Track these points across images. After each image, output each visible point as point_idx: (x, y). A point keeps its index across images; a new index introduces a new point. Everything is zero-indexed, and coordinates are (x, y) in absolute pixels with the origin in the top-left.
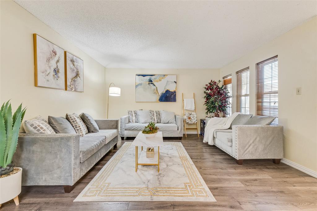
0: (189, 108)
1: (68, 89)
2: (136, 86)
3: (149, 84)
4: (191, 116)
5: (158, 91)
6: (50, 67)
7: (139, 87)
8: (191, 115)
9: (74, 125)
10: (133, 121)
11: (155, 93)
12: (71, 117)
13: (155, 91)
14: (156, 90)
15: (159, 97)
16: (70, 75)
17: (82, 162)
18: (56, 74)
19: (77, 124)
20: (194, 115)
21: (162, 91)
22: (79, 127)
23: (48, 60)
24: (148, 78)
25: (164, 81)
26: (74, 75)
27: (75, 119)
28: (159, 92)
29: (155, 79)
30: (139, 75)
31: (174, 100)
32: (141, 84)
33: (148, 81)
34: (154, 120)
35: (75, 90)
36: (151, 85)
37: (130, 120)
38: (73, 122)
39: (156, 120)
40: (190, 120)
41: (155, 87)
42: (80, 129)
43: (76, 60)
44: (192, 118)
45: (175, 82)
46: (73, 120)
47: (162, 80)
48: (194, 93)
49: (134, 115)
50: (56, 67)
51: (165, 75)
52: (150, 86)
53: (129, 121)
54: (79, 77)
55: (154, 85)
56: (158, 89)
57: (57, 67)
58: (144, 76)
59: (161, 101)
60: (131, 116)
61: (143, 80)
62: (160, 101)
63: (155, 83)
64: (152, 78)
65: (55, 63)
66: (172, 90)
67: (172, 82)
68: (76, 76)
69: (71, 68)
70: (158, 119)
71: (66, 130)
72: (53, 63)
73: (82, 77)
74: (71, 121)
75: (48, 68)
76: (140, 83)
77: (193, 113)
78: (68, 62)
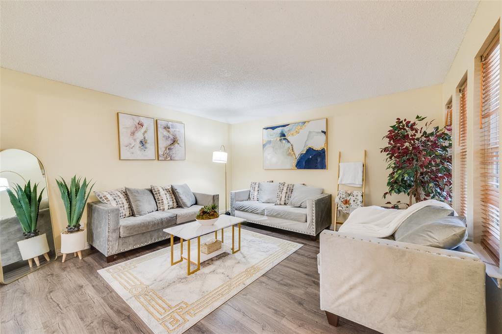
0: (348, 182)
1: (160, 158)
2: (264, 146)
3: (281, 140)
4: (351, 199)
5: (294, 149)
6: (135, 140)
7: (268, 146)
8: (351, 197)
9: (156, 198)
10: (253, 199)
11: (289, 154)
12: (154, 189)
13: (290, 151)
14: (291, 149)
15: (296, 162)
16: (163, 144)
17: (122, 237)
18: (143, 146)
19: (159, 197)
20: (357, 196)
21: (300, 149)
22: (162, 200)
23: (133, 133)
24: (279, 130)
25: (304, 132)
26: (170, 142)
27: (159, 191)
28: (296, 153)
29: (289, 130)
30: (267, 128)
31: (323, 166)
32: (270, 142)
33: (279, 135)
34: (281, 199)
35: (171, 160)
36: (284, 141)
37: (250, 196)
38: (156, 194)
39: (283, 199)
40: (348, 205)
41: (289, 145)
42: (162, 202)
43: (172, 125)
44: (351, 202)
45: (323, 132)
46: (156, 192)
47: (301, 131)
48: (366, 151)
49: (257, 189)
50: (143, 138)
51: (305, 122)
52: (282, 143)
53: (249, 198)
54: (178, 144)
55: (288, 142)
56: (293, 147)
57: (145, 138)
58: (273, 128)
59: (300, 168)
60: (252, 191)
61: (273, 135)
62: (298, 168)
63: (289, 138)
64: (286, 129)
65: (142, 135)
66: (318, 147)
67: (318, 133)
68: (172, 144)
69: (164, 136)
70: (287, 198)
71: (138, 202)
72: (139, 136)
73: (182, 144)
74: (154, 193)
75: (133, 141)
76: (269, 140)
77: (355, 193)
78: (160, 130)
